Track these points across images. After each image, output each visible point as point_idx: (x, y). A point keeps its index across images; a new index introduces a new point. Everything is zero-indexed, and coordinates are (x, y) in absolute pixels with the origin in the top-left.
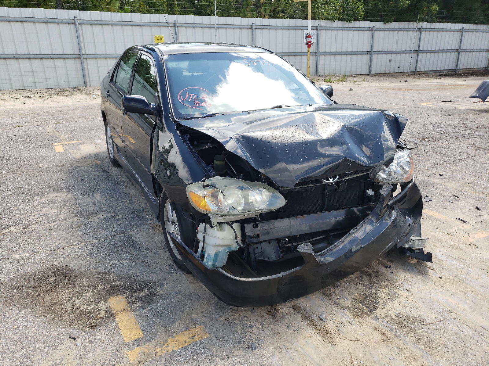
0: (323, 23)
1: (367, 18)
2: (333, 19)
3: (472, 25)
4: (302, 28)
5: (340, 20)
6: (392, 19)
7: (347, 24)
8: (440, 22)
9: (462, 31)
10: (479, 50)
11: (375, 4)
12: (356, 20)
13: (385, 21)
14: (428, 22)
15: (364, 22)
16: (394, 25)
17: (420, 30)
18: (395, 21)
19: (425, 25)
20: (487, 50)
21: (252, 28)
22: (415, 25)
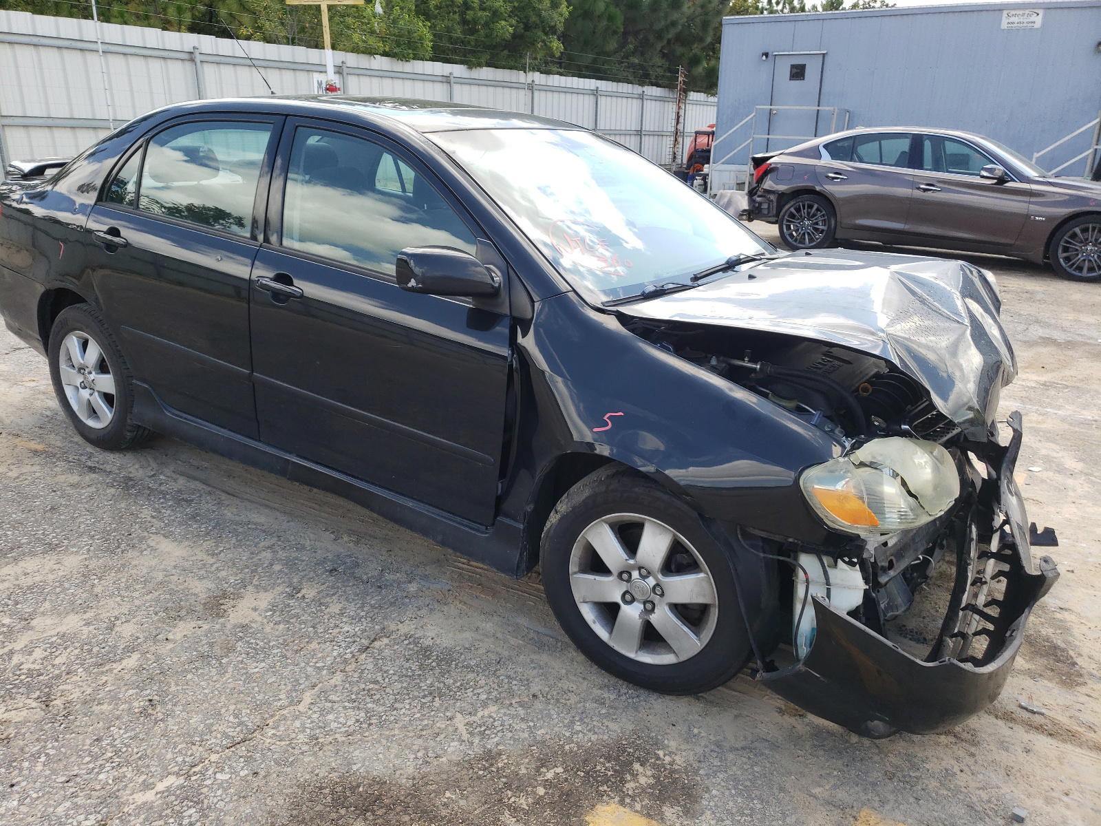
0: (352, 59)
1: (439, 55)
2: (370, 52)
3: (610, 83)
4: (308, 67)
5: (385, 54)
6: (483, 61)
7: (400, 66)
8: (561, 74)
9: (595, 93)
10: (624, 132)
11: (447, 27)
12: (416, 58)
13: (471, 65)
14: (541, 73)
15: (430, 63)
16: (486, 73)
17: (531, 87)
18: (489, 65)
19: (537, 77)
20: (635, 133)
21: (192, 60)
22: (520, 77)
